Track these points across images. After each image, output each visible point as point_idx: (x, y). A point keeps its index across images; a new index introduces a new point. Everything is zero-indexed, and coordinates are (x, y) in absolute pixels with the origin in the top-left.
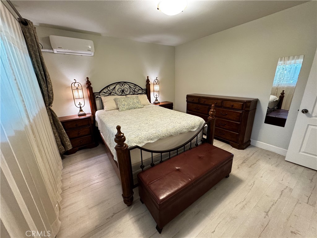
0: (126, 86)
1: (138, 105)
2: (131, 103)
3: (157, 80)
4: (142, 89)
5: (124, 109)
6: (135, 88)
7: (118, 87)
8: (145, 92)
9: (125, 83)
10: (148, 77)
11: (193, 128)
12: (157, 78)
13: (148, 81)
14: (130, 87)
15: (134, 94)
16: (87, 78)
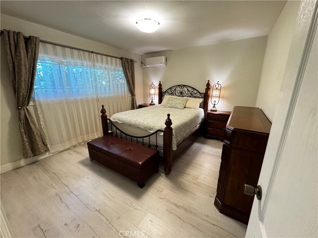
0: (185, 89)
1: (178, 105)
2: (174, 103)
3: (218, 84)
4: (200, 93)
5: (167, 106)
6: (192, 92)
7: (178, 89)
8: (203, 96)
9: (184, 86)
10: (209, 81)
11: (151, 129)
12: (218, 82)
13: (208, 85)
14: (188, 90)
15: (190, 97)
16: (160, 82)
